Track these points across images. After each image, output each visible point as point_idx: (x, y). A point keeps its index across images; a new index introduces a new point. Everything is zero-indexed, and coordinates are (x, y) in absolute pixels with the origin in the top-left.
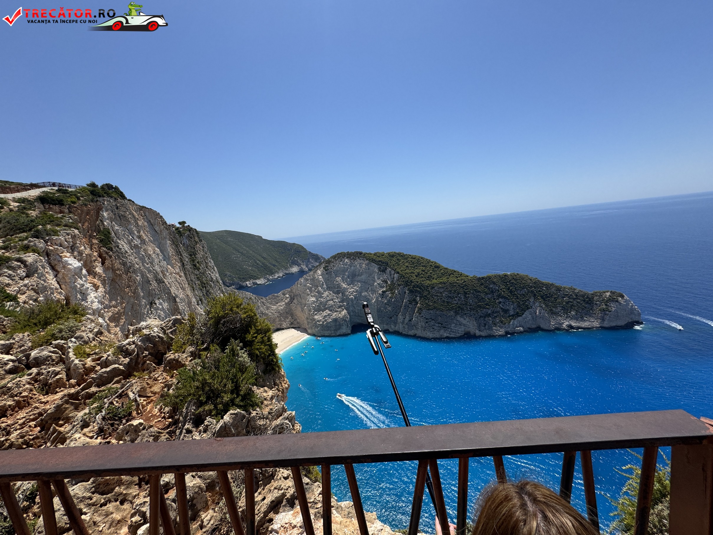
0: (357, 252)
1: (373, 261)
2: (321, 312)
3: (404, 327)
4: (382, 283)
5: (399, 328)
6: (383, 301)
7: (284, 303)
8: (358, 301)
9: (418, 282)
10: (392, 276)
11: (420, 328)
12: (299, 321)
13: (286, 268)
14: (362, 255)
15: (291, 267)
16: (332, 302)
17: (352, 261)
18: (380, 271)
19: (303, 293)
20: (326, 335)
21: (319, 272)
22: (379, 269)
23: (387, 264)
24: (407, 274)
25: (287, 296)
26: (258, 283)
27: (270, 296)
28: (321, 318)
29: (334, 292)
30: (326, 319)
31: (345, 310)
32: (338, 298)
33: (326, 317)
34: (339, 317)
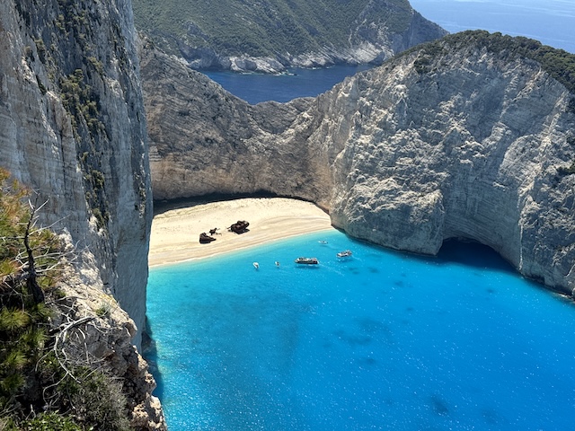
0: (525, 39)
1: (563, 78)
2: (375, 179)
4: (566, 144)
6: (552, 195)
7: (293, 131)
12: (317, 185)
13: (342, 46)
14: (537, 51)
15: (355, 44)
16: (411, 160)
17: (501, 63)
20: (371, 239)
21: (401, 72)
25: (306, 115)
26: (260, 67)
27: (264, 104)
28: (370, 195)
29: (423, 137)
30: (382, 199)
31: (438, 191)
32: (430, 154)
33: (384, 195)
34: (417, 205)
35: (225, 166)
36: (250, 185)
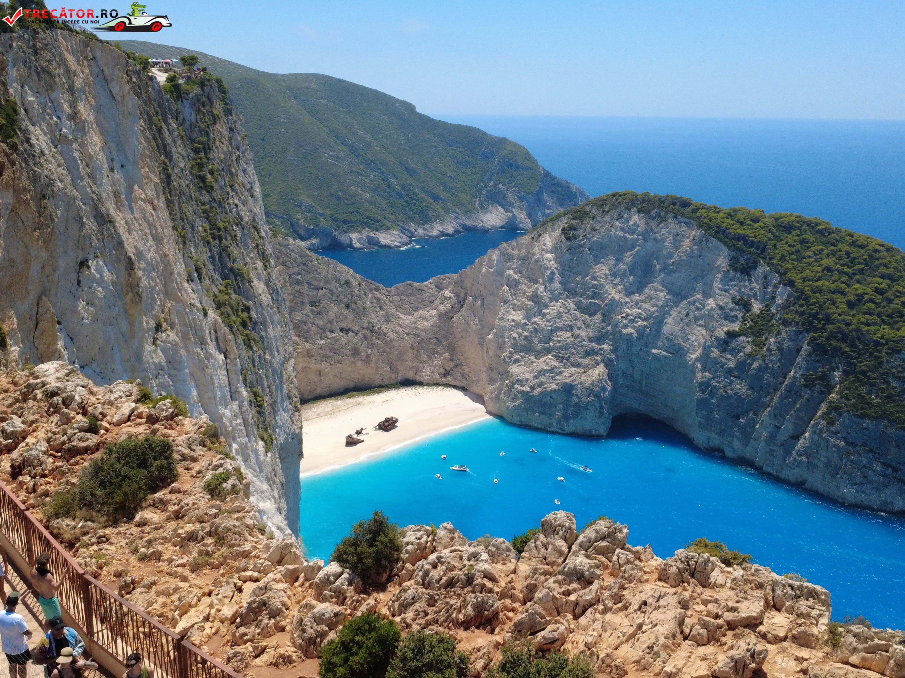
0: (676, 198)
1: (720, 235)
2: (533, 358)
3: (771, 453)
4: (731, 305)
5: (756, 452)
6: (723, 360)
7: (434, 312)
8: (646, 345)
9: (848, 324)
10: (770, 289)
11: (820, 465)
12: (467, 370)
13: (468, 212)
14: (689, 209)
15: (483, 207)
16: (569, 334)
17: (653, 223)
18: (735, 270)
19: (492, 293)
20: (534, 424)
21: (548, 241)
22: (733, 262)
23: (763, 251)
24: (821, 292)
25: (447, 294)
26: (383, 241)
27: (401, 286)
28: (528, 376)
29: (579, 307)
30: (543, 379)
31: (602, 365)
32: (588, 326)
33: (544, 375)
34: (581, 383)
35: (364, 357)
36: (393, 376)
